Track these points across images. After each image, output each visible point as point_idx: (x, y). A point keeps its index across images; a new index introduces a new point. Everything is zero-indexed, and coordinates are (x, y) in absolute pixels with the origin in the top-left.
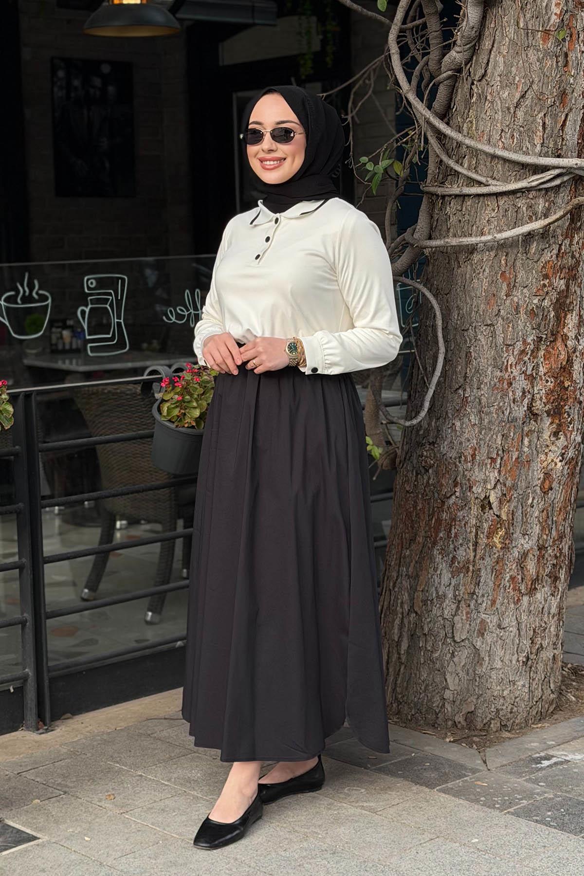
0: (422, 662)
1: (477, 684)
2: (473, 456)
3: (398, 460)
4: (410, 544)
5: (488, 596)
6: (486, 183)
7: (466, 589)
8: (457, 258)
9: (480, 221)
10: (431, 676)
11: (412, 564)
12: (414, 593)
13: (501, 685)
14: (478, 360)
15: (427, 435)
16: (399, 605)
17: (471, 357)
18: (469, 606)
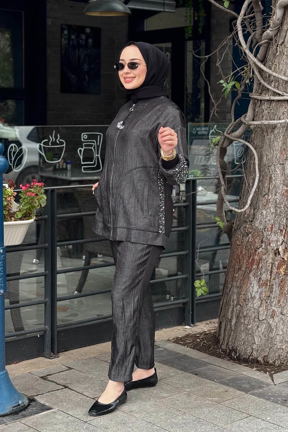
0: (242, 330)
1: (269, 342)
2: (272, 228)
3: (233, 229)
4: (238, 270)
5: (276, 298)
6: (283, 95)
7: (266, 294)
8: (267, 131)
9: (279, 113)
10: (247, 337)
11: (239, 281)
12: (240, 295)
13: (282, 343)
14: (276, 181)
15: (248, 217)
16: (232, 301)
17: (272, 179)
18: (267, 303)
